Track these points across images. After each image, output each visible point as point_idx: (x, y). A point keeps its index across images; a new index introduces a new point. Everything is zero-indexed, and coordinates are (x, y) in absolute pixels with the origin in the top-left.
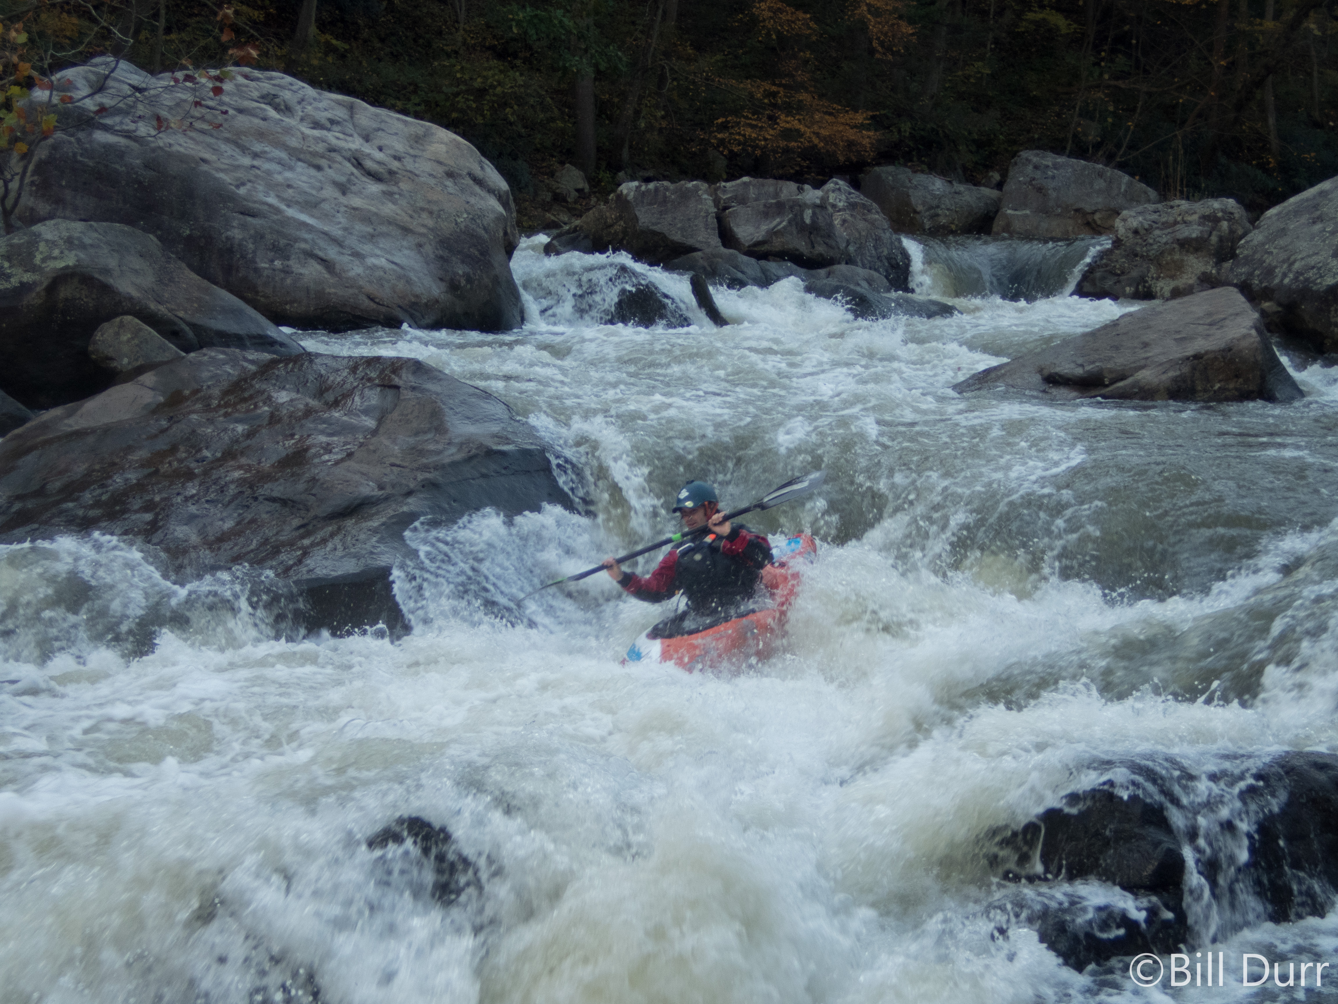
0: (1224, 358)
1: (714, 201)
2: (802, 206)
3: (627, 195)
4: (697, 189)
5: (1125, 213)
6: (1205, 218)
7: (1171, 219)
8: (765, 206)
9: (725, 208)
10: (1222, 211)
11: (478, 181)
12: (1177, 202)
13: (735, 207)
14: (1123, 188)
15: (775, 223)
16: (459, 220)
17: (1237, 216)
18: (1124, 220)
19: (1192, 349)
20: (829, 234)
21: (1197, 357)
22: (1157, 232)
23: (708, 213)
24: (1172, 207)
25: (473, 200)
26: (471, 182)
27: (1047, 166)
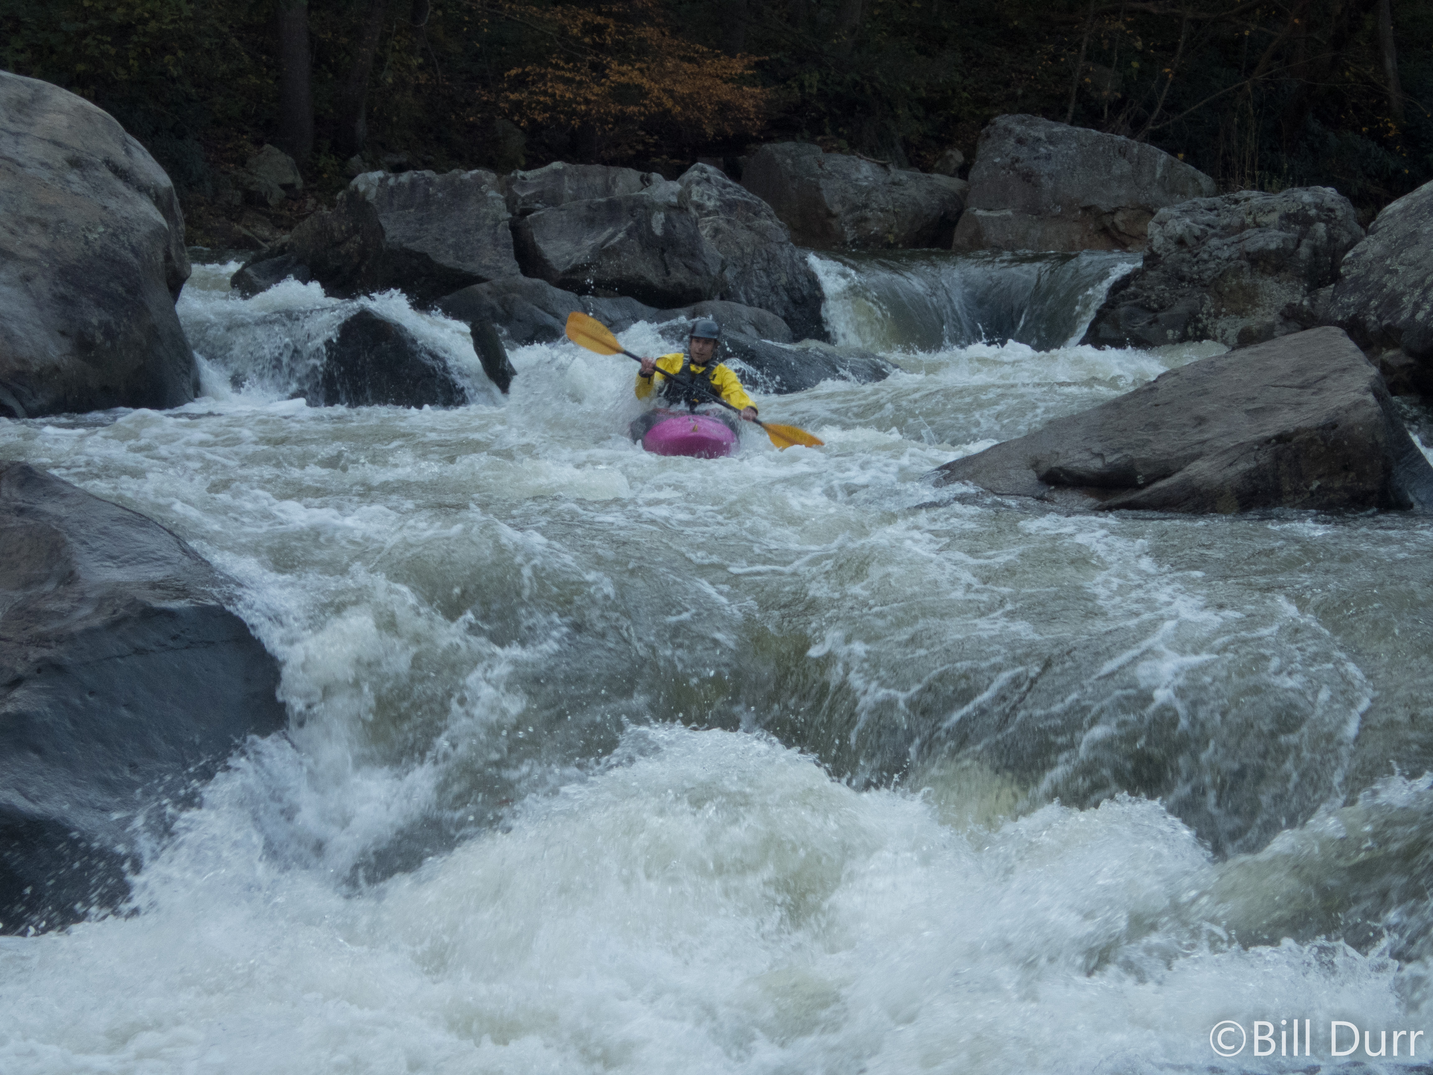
0: (1324, 438)
1: (507, 201)
2: (649, 208)
3: (366, 193)
4: (478, 182)
5: (1163, 211)
6: (1289, 218)
7: (1236, 221)
8: (589, 207)
9: (525, 212)
10: (1317, 206)
11: (122, 174)
12: (1245, 193)
13: (542, 211)
14: (1159, 172)
15: (606, 234)
16: (91, 237)
17: (1339, 214)
18: (1162, 223)
19: (1273, 426)
20: (693, 252)
21: (1282, 438)
22: (1214, 242)
23: (497, 221)
24: (1237, 202)
25: (113, 204)
26: (110, 175)
27: (1038, 140)
